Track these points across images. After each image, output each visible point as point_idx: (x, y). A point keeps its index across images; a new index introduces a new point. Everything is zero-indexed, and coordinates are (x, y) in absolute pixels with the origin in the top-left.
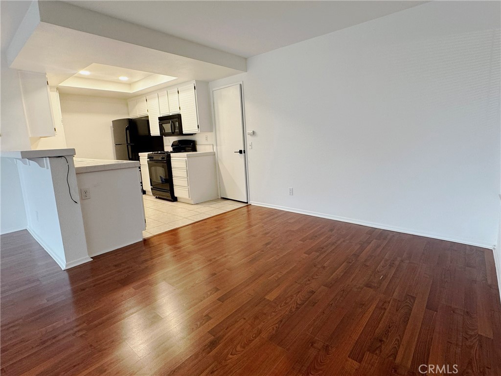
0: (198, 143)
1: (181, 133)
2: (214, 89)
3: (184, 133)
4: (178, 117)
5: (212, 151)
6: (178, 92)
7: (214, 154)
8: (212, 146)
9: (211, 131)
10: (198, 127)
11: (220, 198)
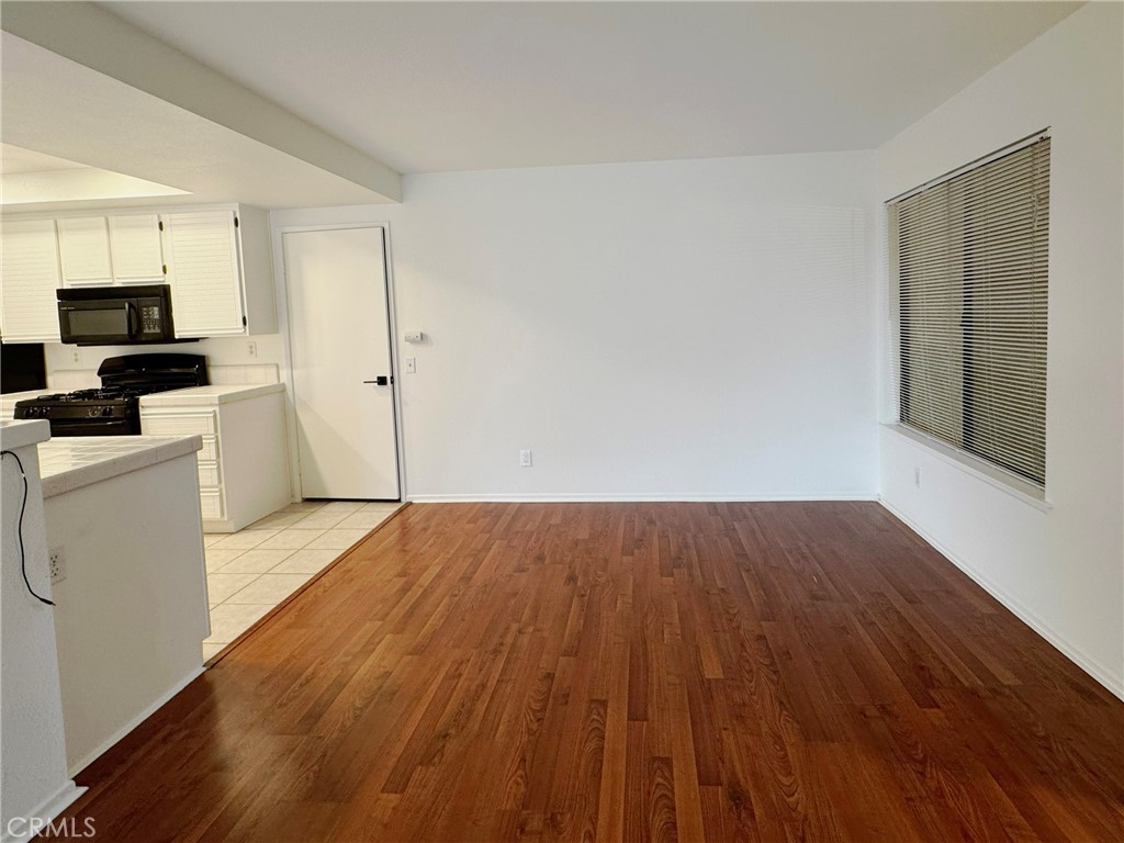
0: (212, 363)
1: (167, 336)
2: (287, 229)
3: (177, 337)
4: (161, 294)
5: (275, 382)
6: (161, 224)
7: (281, 390)
8: (274, 370)
9: (275, 330)
10: (245, 323)
11: (299, 500)
